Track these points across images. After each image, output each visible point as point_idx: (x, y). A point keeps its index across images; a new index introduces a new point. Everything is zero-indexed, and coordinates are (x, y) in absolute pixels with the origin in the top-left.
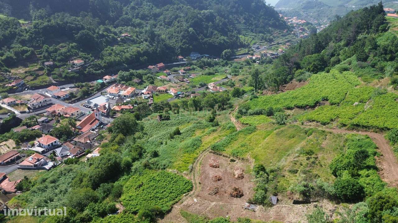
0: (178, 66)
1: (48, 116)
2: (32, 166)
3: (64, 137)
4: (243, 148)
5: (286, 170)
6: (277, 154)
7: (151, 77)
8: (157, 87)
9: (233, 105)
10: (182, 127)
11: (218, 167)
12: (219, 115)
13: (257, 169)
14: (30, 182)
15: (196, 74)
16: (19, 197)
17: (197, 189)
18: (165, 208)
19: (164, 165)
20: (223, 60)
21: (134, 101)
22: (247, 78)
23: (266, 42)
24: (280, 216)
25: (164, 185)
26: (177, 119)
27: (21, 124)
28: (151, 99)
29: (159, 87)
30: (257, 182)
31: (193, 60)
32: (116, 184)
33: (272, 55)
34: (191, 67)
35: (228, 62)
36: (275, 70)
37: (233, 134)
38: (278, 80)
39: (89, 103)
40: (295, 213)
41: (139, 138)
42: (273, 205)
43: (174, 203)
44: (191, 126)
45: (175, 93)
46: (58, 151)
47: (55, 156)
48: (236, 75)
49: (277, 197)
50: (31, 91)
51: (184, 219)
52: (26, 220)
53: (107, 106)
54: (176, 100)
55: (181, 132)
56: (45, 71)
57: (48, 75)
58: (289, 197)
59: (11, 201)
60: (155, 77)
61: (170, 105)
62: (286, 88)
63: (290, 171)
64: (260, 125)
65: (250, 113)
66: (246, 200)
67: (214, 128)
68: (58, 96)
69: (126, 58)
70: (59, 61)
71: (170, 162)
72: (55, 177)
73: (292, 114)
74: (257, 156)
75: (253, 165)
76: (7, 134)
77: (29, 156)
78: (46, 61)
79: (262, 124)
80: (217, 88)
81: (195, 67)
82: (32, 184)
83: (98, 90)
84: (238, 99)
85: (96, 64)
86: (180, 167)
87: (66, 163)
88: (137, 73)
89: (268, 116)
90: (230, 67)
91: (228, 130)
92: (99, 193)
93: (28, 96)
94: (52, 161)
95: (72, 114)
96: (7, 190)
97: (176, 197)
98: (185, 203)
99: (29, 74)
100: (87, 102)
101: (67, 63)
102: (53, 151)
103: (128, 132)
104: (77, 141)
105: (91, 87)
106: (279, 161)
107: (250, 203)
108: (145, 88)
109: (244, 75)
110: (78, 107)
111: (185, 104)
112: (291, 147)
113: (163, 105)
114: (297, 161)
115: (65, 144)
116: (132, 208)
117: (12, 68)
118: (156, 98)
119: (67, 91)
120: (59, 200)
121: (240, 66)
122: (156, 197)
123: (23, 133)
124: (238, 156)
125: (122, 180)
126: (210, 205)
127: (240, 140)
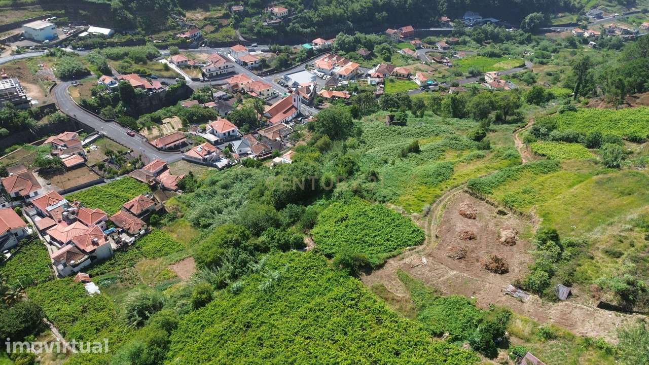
0: (437, 34)
1: (227, 91)
2: (200, 159)
3: (246, 126)
4: (526, 196)
5: (598, 249)
6: (588, 217)
7: (388, 49)
8: (395, 66)
9: (523, 118)
10: (425, 141)
11: (474, 219)
12: (494, 131)
13: (543, 235)
14: (196, 181)
15: (467, 53)
16: (180, 197)
17: (431, 245)
18: (375, 261)
19: (385, 197)
20: (522, 32)
21: (354, 86)
22: (562, 72)
23: (619, 7)
24: (567, 320)
25: (379, 226)
26: (419, 126)
27: (192, 97)
28: (381, 87)
29: (397, 68)
30: (539, 256)
31: (467, 26)
32: (309, 208)
33: (626, 34)
34: (461, 39)
35: (533, 37)
36: (623, 63)
37: (513, 168)
38: (626, 83)
39: (287, 79)
40: (598, 323)
41: (353, 147)
42: (560, 300)
43: (390, 257)
44: (439, 141)
45: (422, 82)
46: (236, 144)
47: (231, 151)
48: (542, 63)
49: (569, 288)
50: (209, 49)
51: (401, 283)
53: (311, 88)
54: (423, 95)
55: (421, 148)
56: (231, 21)
57: (235, 27)
58: (592, 293)
59: (169, 201)
60: (395, 49)
61: (410, 101)
62: (638, 101)
63: (607, 252)
64: (569, 161)
65: (554, 137)
66: (511, 280)
67: (481, 152)
68: (244, 62)
69: (354, 12)
70: (253, 6)
71: (395, 194)
72: (228, 181)
73: (638, 151)
74: (548, 213)
75: (537, 226)
76: (173, 108)
77: (197, 144)
78: (235, 5)
79: (572, 160)
80: (500, 82)
81: (467, 39)
82: (198, 184)
83: (303, 61)
84: (536, 108)
85: (305, 17)
86: (410, 205)
87: (245, 164)
88: (366, 38)
89: (589, 147)
90: (533, 47)
91: (504, 161)
92: (283, 216)
93: (203, 57)
94: (226, 157)
95: (260, 93)
96: (166, 186)
97: (395, 249)
98: (407, 260)
99: (209, 22)
100: (283, 77)
101: (263, 11)
102: (230, 144)
103: (337, 134)
104: (262, 135)
105: (292, 54)
106: (589, 230)
107: (518, 286)
108: (375, 66)
109: (558, 64)
110: (269, 84)
111: (437, 101)
112: (619, 210)
113: (399, 99)
114: (626, 238)
115: (246, 137)
116: (326, 248)
117: (187, 10)
118: (389, 85)
119: (257, 55)
120: (230, 213)
121: (554, 47)
122: (363, 241)
123: (193, 110)
124: (514, 208)
125: (318, 204)
126: (447, 273)
127: (523, 181)
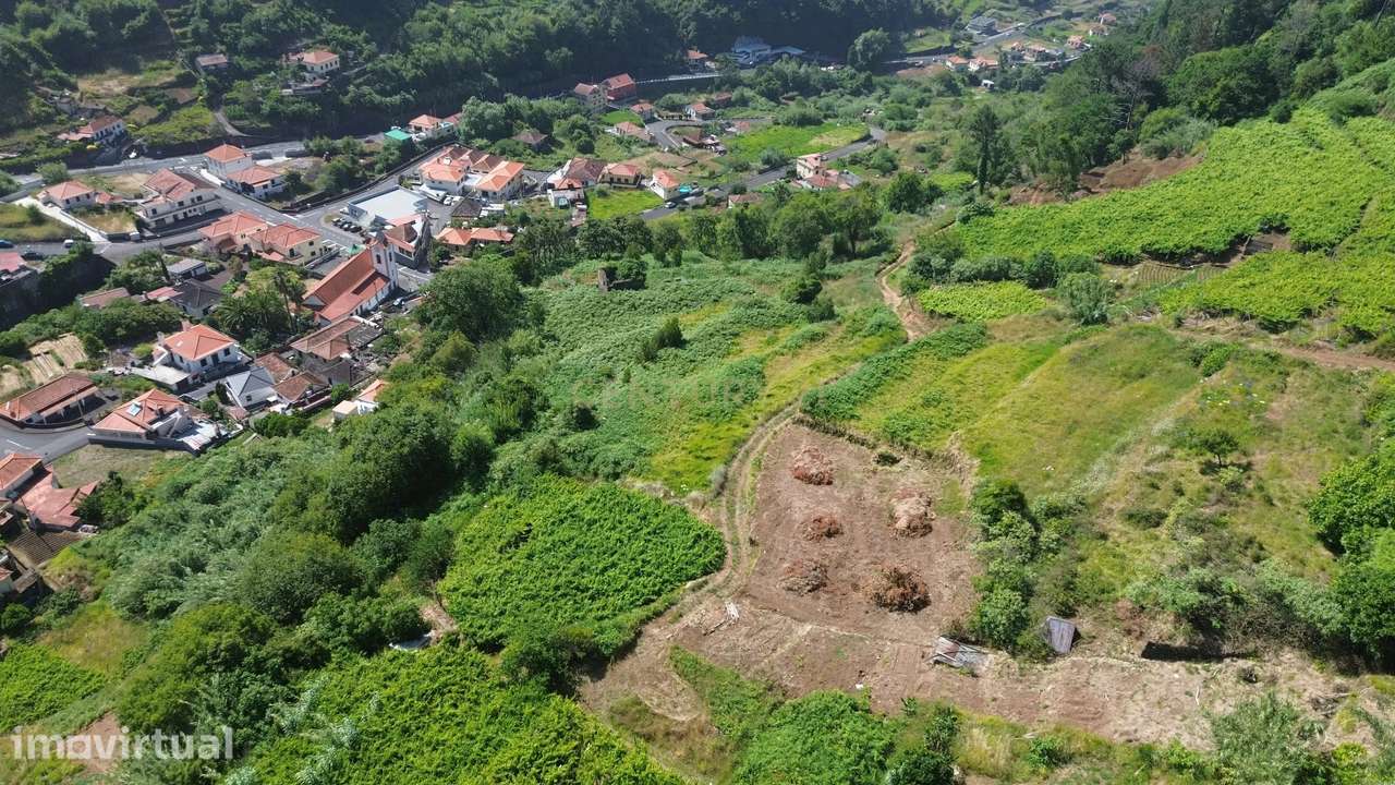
0: (684, 87)
1: (205, 256)
2: (138, 436)
3: (261, 335)
4: (932, 411)
5: (1110, 511)
6: (1073, 441)
7: (585, 128)
8: (605, 162)
9: (890, 243)
10: (692, 317)
11: (830, 483)
12: (836, 277)
13: (990, 500)
14: (129, 495)
15: (752, 122)
16: (87, 545)
17: (741, 567)
18: (612, 637)
19: (617, 464)
20: (853, 71)
21: (518, 213)
22: (944, 142)
23: (1023, 9)
24: (1083, 704)
25: (612, 542)
26: (674, 286)
27: (109, 281)
28: (581, 210)
29: (610, 166)
30: (990, 555)
31: (743, 67)
32: (430, 523)
33: (1044, 60)
34: (734, 95)
35: (875, 79)
36: (1058, 112)
37: (893, 353)
38: (1077, 148)
39: (356, 213)
40: (1153, 698)
41: (527, 352)
42: (1056, 655)
43: (649, 619)
44: (724, 314)
45: (668, 191)
46: (235, 384)
47: (226, 401)
48: (903, 129)
49: (1072, 621)
50: (149, 161)
51: (684, 684)
52: (103, 633)
53: (418, 227)
54: (674, 217)
55: (686, 335)
56: (200, 90)
57: (213, 103)
58: (1125, 625)
59: (57, 559)
60: (601, 127)
61: (647, 232)
62: (1102, 181)
63: (1131, 516)
64: (1005, 321)
65: (961, 273)
66: (938, 622)
67: (817, 327)
68: (244, 184)
69: (495, 53)
70: (251, 52)
71: (640, 452)
72: (218, 482)
73: (1131, 282)
74: (988, 445)
75: (970, 480)
76: (59, 316)
77: (129, 397)
78: (204, 54)
79: (1011, 318)
80: (828, 175)
81: (748, 93)
82: (138, 500)
83: (391, 169)
84: (911, 220)
85: (384, 71)
86: (678, 474)
87: (263, 429)
88: (531, 107)
89: (1033, 285)
90: (879, 100)
91: (869, 339)
92: (363, 556)
93: (136, 181)
94: (213, 420)
95: (292, 250)
96: (46, 520)
97: (658, 593)
98: (690, 619)
99: (142, 99)
100: (346, 209)
101: (278, 63)
102: (218, 386)
103: (485, 327)
104: (304, 350)
105: (363, 155)
106: (1082, 472)
107: (959, 637)
108: (560, 165)
109: (933, 128)
110: (317, 228)
111: (705, 227)
112: (1131, 414)
113: (622, 230)
114: (1162, 476)
115: (259, 362)
116: (481, 627)
117: (80, 75)
118: (597, 204)
119: (275, 166)
120: (225, 567)
121: (919, 95)
122: (577, 588)
123: (115, 312)
124: (912, 443)
125: (453, 508)
126: (790, 634)
127: (918, 379)
